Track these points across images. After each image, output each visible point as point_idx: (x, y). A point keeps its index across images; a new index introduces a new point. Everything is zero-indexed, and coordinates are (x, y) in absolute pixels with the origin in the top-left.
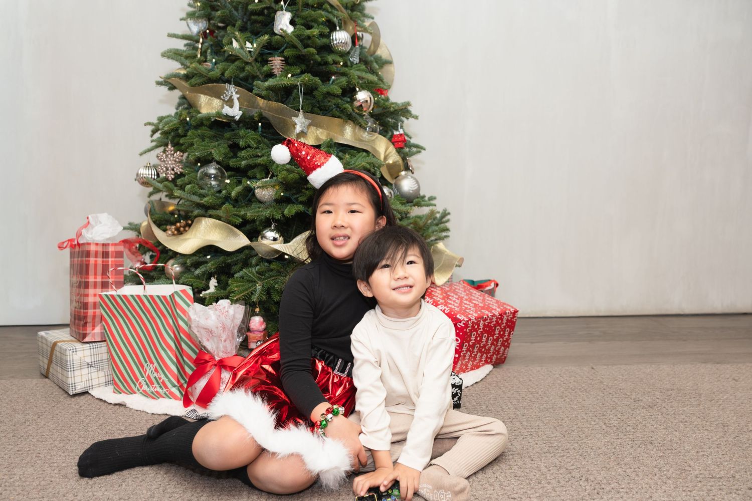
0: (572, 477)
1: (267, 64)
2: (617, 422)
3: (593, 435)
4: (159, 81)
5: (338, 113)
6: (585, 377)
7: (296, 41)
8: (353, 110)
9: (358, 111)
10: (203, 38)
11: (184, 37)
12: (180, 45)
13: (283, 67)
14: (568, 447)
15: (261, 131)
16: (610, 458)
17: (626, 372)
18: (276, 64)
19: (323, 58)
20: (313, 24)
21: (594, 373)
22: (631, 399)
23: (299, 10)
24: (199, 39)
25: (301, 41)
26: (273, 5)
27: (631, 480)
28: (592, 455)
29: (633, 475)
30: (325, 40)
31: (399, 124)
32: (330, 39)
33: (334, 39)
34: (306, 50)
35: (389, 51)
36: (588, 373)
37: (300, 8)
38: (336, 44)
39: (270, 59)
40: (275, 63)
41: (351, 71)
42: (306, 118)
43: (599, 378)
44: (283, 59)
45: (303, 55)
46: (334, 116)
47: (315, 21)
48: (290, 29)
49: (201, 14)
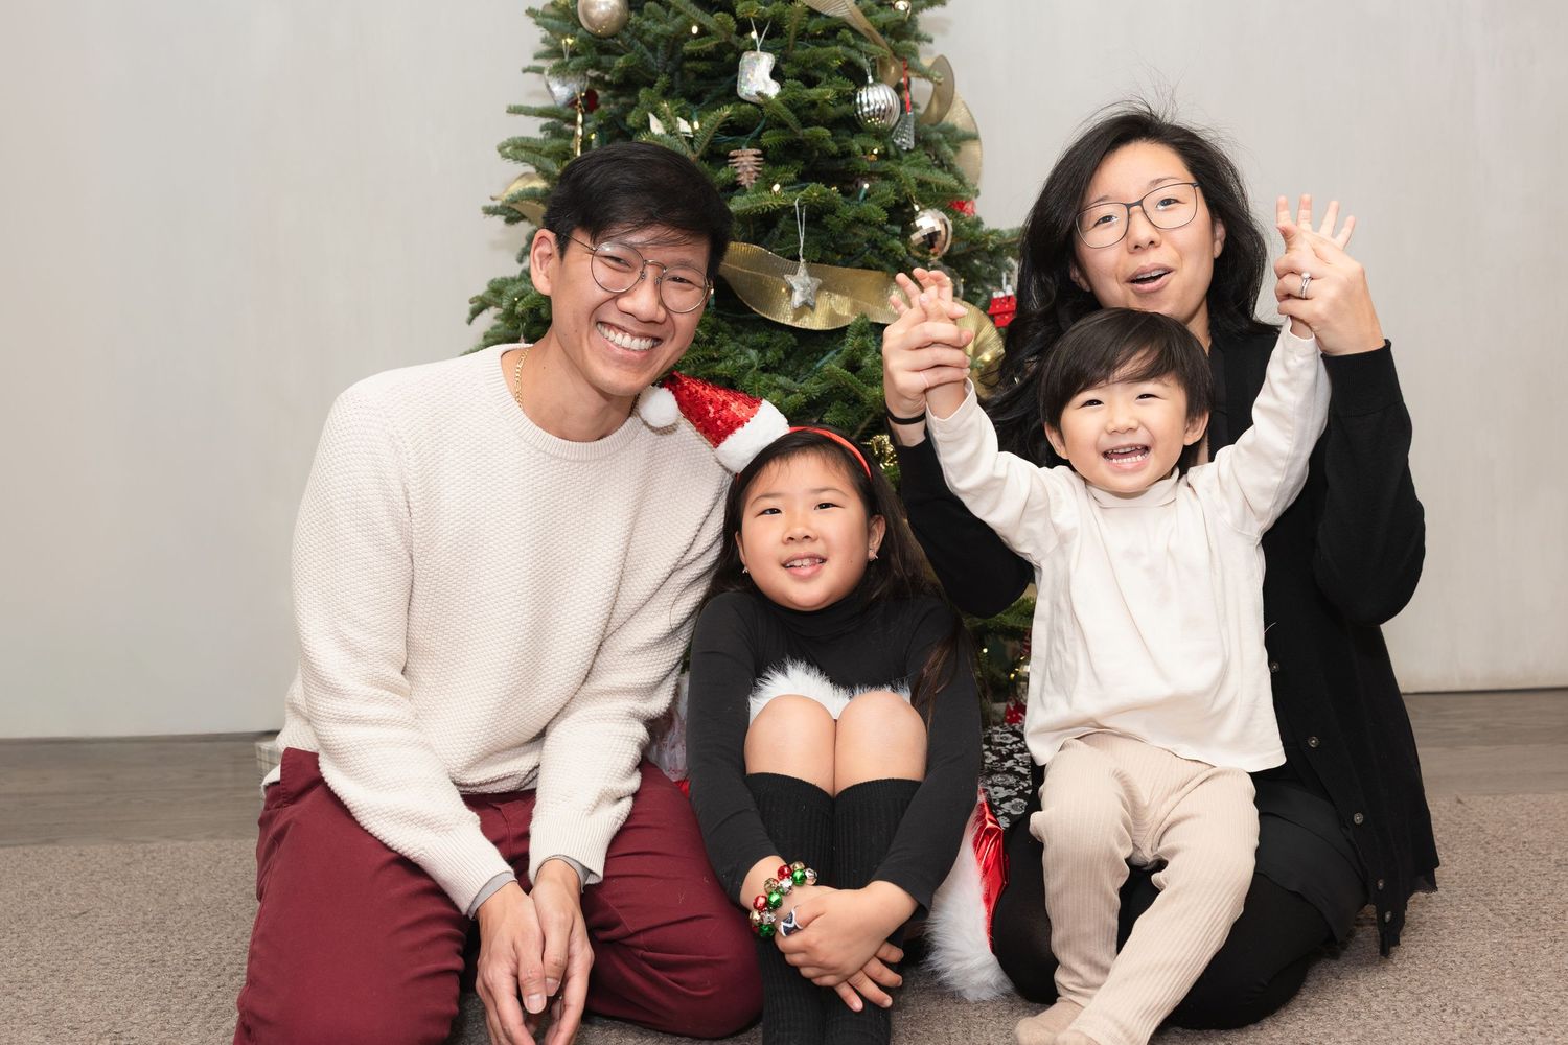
0: (1425, 1006)
1: (726, 165)
2: (1518, 906)
3: (1466, 931)
4: (490, 207)
5: (875, 261)
6: (1441, 819)
7: (787, 115)
8: (909, 252)
9: (918, 254)
10: (583, 114)
11: (542, 113)
12: (533, 129)
13: (760, 169)
14: (1413, 953)
15: (715, 306)
16: (1503, 973)
17: (1537, 808)
18: (745, 164)
19: (842, 145)
20: (818, 74)
21: (1464, 811)
22: (1550, 861)
23: (788, 46)
24: (576, 116)
25: (795, 111)
26: (734, 39)
27: (1551, 1012)
28: (1466, 968)
29: (1556, 1003)
30: (845, 108)
31: (1004, 275)
32: (856, 103)
33: (865, 101)
34: (807, 131)
35: (969, 111)
36: (1449, 811)
37: (791, 42)
38: (868, 112)
39: (732, 153)
40: (742, 162)
41: (901, 169)
42: (811, 274)
43: (1474, 821)
44: (759, 152)
45: (800, 141)
46: (866, 266)
47: (822, 66)
48: (773, 89)
49: (580, 64)
